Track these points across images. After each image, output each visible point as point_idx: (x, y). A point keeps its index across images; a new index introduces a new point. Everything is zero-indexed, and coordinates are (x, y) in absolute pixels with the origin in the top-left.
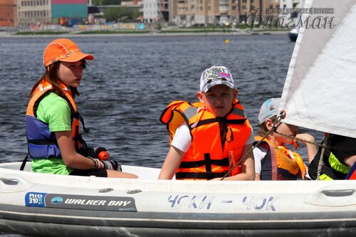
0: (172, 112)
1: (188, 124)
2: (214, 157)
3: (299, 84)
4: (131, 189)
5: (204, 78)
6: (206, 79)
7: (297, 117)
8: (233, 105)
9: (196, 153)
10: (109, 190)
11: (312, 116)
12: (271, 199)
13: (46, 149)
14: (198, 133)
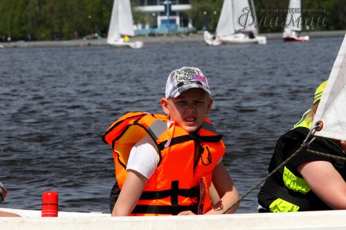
7: (338, 128)
9: (162, 180)
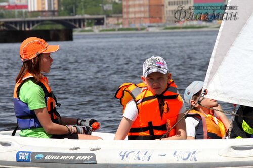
0: (123, 91)
1: (135, 101)
2: (155, 124)
3: (217, 69)
4: (93, 148)
5: (145, 66)
6: (146, 67)
7: (215, 93)
8: (169, 84)
9: (142, 121)
10: (77, 148)
11: (225, 92)
12: (194, 153)
13: (28, 122)
14: (143, 107)
